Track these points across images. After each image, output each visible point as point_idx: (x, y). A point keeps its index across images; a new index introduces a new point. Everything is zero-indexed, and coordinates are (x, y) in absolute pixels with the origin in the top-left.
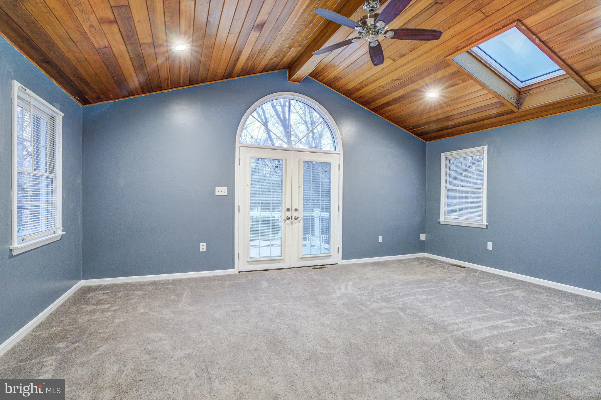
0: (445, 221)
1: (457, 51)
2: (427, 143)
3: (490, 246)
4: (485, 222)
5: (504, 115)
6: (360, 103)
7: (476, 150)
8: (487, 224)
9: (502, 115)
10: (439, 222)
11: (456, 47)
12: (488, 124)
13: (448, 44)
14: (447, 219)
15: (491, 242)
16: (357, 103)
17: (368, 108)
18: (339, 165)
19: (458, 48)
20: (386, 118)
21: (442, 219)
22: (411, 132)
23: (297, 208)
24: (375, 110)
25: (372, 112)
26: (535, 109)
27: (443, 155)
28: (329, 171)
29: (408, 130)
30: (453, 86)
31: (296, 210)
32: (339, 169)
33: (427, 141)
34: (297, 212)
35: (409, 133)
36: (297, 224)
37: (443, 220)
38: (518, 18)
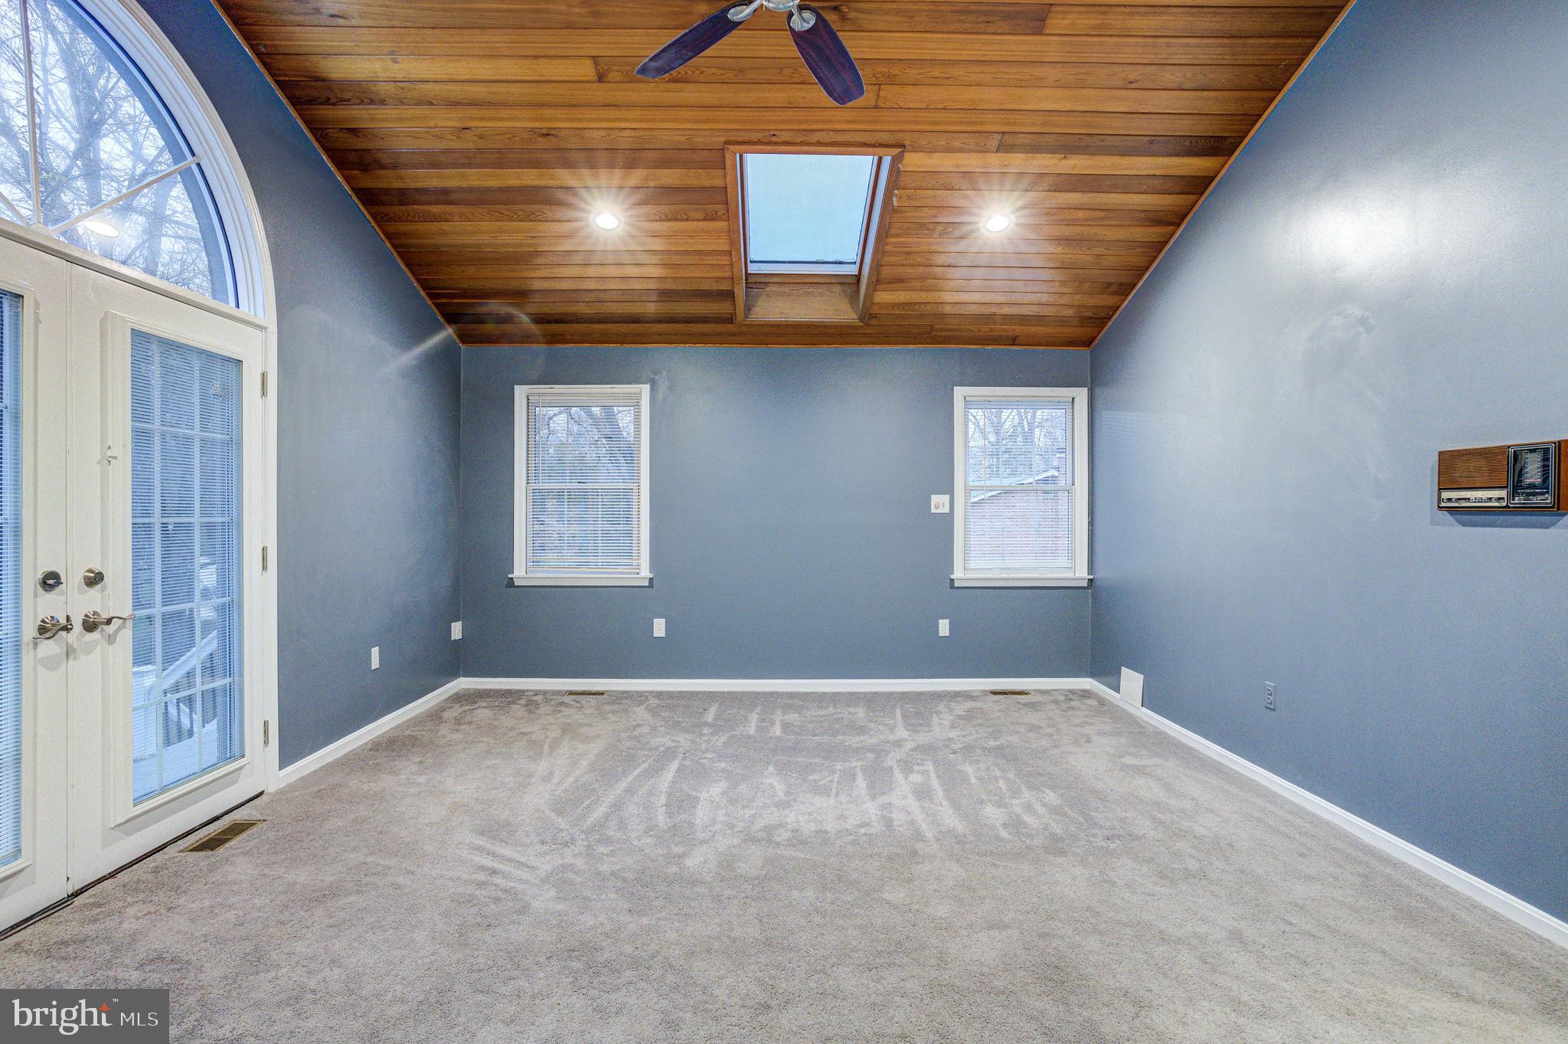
0: (527, 576)
1: (765, 144)
2: (463, 347)
3: (659, 627)
4: (645, 572)
5: (708, 322)
6: (327, 150)
7: (622, 390)
8: (651, 576)
9: (704, 322)
10: (510, 583)
11: (772, 133)
12: (660, 335)
13: (765, 116)
14: (537, 572)
15: (661, 617)
16: (316, 145)
17: (347, 179)
18: (264, 376)
19: (774, 139)
20: (390, 236)
21: (521, 572)
22: (437, 306)
23: (98, 568)
24: (370, 198)
25: (354, 198)
26: (768, 326)
27: (520, 392)
28: (231, 396)
29: (431, 296)
30: (676, 219)
31: (94, 579)
32: (264, 393)
33: (463, 343)
34: (95, 592)
35: (431, 304)
36: (98, 649)
37: (523, 574)
38: (907, 143)
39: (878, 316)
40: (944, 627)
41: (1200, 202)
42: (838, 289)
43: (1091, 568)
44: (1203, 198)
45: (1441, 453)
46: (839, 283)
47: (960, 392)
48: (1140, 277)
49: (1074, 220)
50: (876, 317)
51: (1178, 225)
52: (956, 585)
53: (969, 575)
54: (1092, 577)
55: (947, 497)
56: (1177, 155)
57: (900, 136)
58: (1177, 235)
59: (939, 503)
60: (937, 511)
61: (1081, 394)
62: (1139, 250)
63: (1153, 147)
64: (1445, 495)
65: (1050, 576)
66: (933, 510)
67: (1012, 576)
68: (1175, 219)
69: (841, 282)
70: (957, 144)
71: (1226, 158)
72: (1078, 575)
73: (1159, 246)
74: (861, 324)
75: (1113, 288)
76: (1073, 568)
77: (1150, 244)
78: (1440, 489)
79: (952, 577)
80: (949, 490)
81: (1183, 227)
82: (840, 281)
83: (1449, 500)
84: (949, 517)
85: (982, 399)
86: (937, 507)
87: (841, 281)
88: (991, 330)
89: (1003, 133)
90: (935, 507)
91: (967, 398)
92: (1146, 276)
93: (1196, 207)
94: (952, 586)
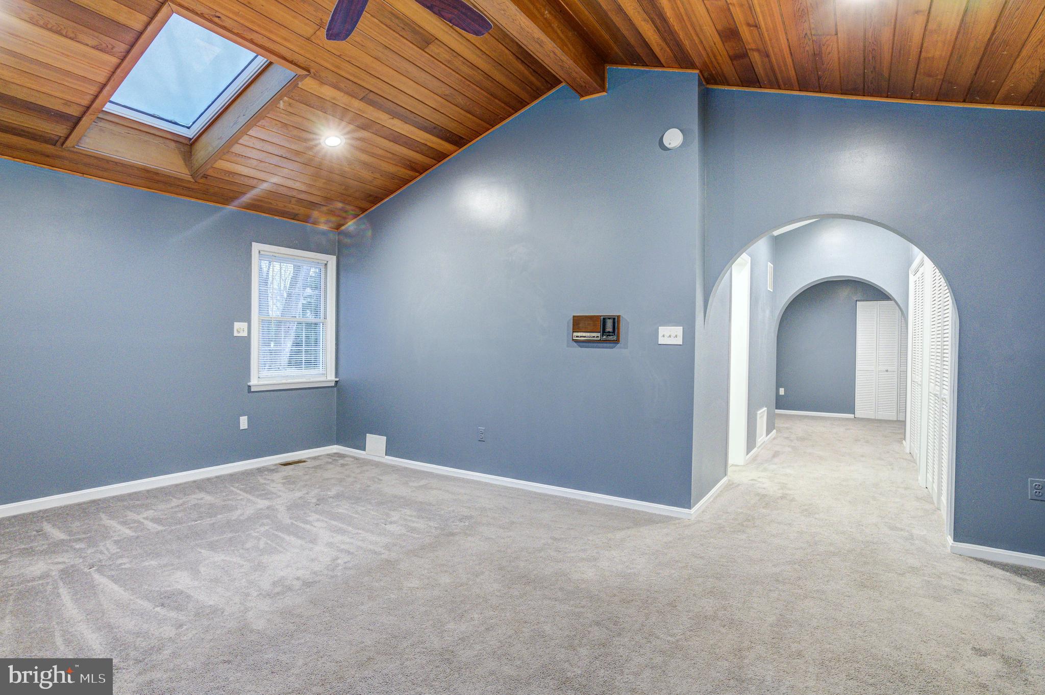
1: (206, 19)
19: (217, 20)
26: (97, 158)
38: (312, 71)
39: (209, 177)
40: (244, 422)
41: (437, 166)
42: (173, 145)
43: (337, 375)
44: (440, 164)
45: (574, 316)
46: (174, 141)
47: (256, 247)
48: (387, 196)
49: (373, 153)
50: (206, 178)
51: (421, 174)
52: (252, 390)
53: (261, 383)
54: (337, 379)
55: (246, 324)
56: (442, 139)
57: (312, 64)
58: (418, 179)
59: (240, 328)
60: (239, 335)
61: (332, 260)
62: (397, 181)
63: (434, 130)
64: (575, 334)
65: (312, 380)
66: (236, 334)
67: (289, 381)
68: (418, 170)
69: (175, 140)
70: (342, 85)
71: (458, 148)
72: (329, 378)
73: (405, 181)
74: (192, 180)
75: (371, 198)
76: (325, 375)
77: (402, 179)
78: (573, 332)
79: (249, 384)
80: (248, 320)
81: (423, 175)
82: (176, 138)
83: (577, 337)
84: (247, 341)
85: (272, 254)
86: (238, 332)
87: (177, 140)
88: (285, 206)
89: (371, 91)
90: (237, 331)
91: (262, 253)
92: (392, 196)
93: (434, 168)
94: (249, 391)
